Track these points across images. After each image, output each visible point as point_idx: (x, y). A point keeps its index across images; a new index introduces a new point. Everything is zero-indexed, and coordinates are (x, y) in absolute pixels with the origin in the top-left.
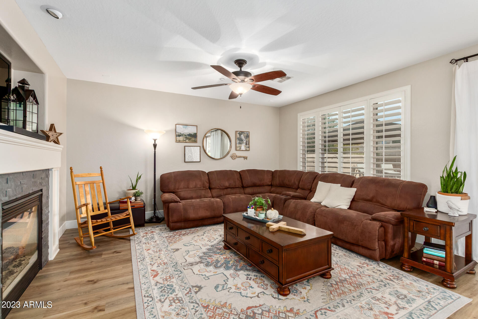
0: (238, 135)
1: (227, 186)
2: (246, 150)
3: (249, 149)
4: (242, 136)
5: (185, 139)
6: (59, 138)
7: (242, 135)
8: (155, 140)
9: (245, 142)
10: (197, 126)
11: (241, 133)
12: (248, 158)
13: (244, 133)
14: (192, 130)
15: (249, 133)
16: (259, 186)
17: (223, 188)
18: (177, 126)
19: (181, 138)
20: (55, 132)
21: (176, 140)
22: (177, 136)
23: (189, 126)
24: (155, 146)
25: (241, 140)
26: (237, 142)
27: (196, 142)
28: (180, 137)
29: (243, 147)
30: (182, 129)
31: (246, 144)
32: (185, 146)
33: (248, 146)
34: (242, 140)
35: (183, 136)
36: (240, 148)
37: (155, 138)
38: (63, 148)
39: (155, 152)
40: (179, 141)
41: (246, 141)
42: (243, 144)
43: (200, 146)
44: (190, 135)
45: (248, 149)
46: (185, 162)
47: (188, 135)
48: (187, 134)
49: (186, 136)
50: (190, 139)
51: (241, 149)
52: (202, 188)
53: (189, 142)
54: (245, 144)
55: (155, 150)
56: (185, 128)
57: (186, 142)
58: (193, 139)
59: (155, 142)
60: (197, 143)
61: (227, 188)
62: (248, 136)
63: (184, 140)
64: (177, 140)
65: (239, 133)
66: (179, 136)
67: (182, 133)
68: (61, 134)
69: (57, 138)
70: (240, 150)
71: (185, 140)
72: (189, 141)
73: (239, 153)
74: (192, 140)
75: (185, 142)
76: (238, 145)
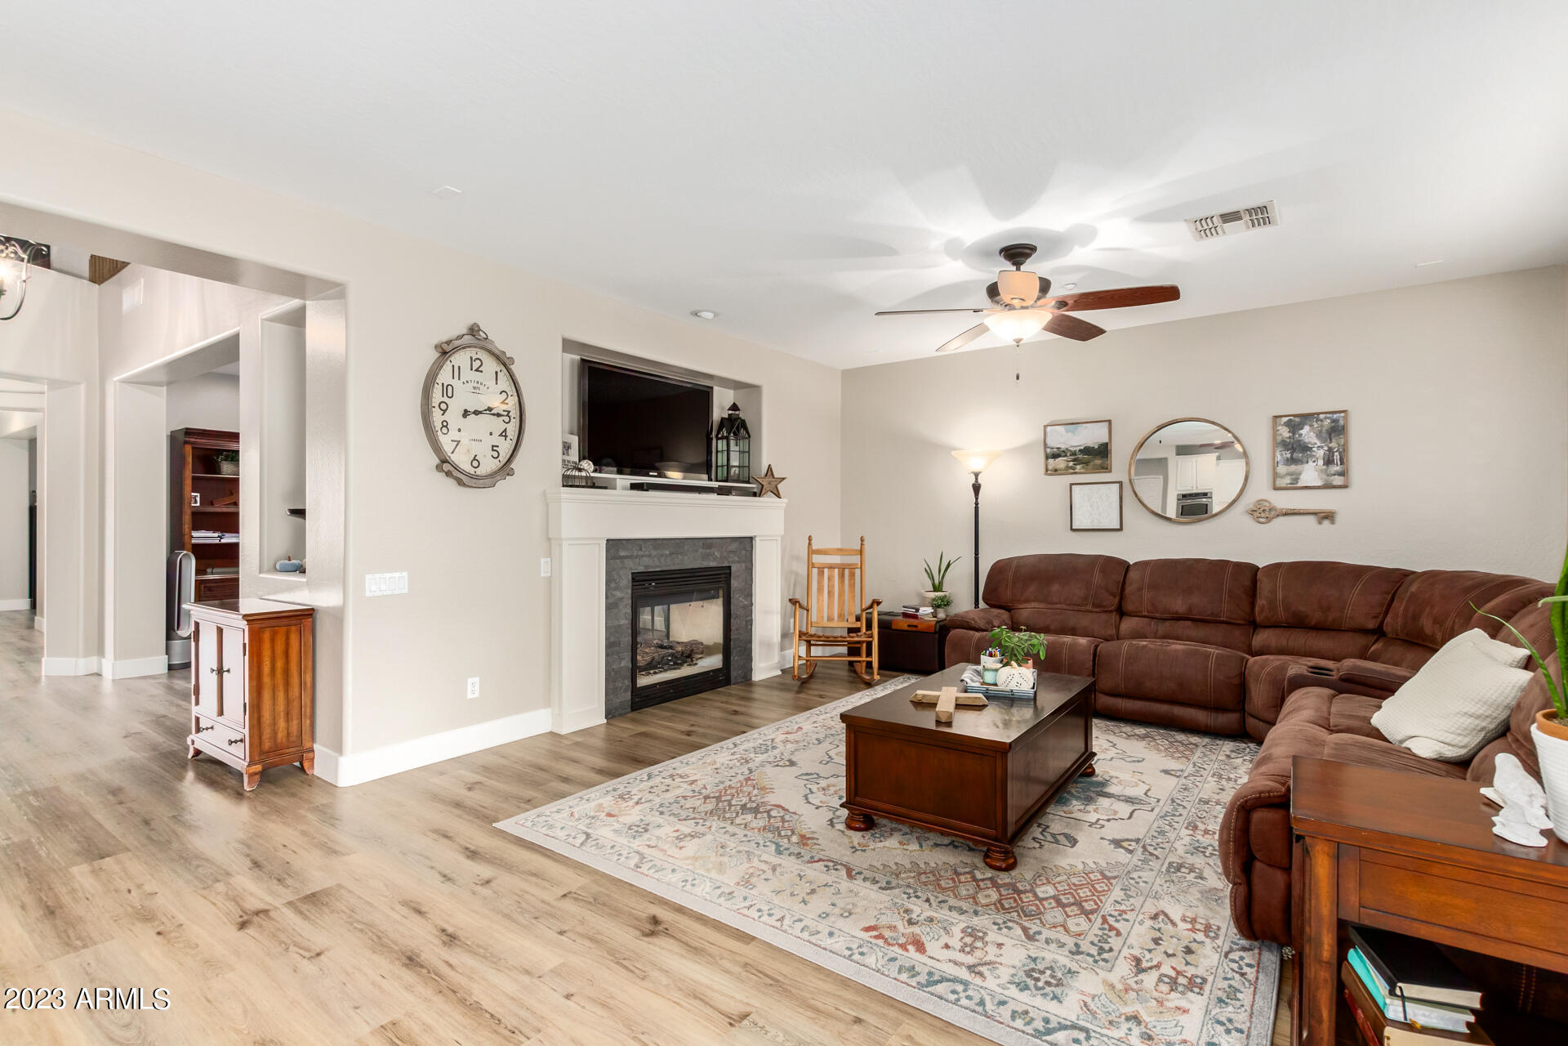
0: (1285, 433)
1: (1177, 613)
2: (1328, 486)
3: (1347, 480)
4: (1306, 430)
5: (1071, 464)
6: (779, 486)
7: (1307, 428)
8: (977, 475)
9: (1321, 453)
10: (1110, 422)
11: (1297, 419)
12: (1338, 518)
13: (1318, 420)
14: (1093, 436)
15: (1345, 418)
16: (1320, 628)
17: (1164, 616)
18: (1049, 428)
19: (1061, 463)
20: (774, 477)
21: (1047, 471)
22: (1047, 457)
23: (1085, 425)
24: (977, 488)
25: (1296, 451)
26: (1279, 457)
27: (1106, 468)
28: (1057, 460)
29: (1310, 473)
30: (1062, 436)
31: (1329, 461)
32: (1071, 485)
33: (1336, 468)
34: (1306, 448)
35: (1065, 456)
36: (1296, 480)
37: (976, 470)
38: (787, 504)
39: (977, 504)
40: (1056, 471)
41: (1330, 450)
42: (1311, 463)
43: (1121, 483)
44: (1087, 451)
45: (1338, 480)
46: (1072, 529)
47: (1080, 450)
48: (1078, 449)
49: (1074, 454)
50: (1086, 463)
51: (1299, 485)
52: (1089, 607)
53: (1083, 471)
54: (1321, 462)
55: (977, 499)
56: (1073, 432)
57: (1076, 473)
58: (1098, 462)
59: (977, 479)
60: (1111, 471)
61: (1178, 618)
62: (1336, 429)
63: (1068, 468)
64: (1050, 468)
65: (1287, 424)
66: (1055, 456)
67: (1063, 447)
68: (784, 479)
69: (776, 487)
70: (1294, 486)
71: (1071, 468)
72: (1083, 468)
73: (1283, 500)
74: (1095, 465)
75: (1072, 473)
76: (1282, 469)
